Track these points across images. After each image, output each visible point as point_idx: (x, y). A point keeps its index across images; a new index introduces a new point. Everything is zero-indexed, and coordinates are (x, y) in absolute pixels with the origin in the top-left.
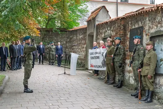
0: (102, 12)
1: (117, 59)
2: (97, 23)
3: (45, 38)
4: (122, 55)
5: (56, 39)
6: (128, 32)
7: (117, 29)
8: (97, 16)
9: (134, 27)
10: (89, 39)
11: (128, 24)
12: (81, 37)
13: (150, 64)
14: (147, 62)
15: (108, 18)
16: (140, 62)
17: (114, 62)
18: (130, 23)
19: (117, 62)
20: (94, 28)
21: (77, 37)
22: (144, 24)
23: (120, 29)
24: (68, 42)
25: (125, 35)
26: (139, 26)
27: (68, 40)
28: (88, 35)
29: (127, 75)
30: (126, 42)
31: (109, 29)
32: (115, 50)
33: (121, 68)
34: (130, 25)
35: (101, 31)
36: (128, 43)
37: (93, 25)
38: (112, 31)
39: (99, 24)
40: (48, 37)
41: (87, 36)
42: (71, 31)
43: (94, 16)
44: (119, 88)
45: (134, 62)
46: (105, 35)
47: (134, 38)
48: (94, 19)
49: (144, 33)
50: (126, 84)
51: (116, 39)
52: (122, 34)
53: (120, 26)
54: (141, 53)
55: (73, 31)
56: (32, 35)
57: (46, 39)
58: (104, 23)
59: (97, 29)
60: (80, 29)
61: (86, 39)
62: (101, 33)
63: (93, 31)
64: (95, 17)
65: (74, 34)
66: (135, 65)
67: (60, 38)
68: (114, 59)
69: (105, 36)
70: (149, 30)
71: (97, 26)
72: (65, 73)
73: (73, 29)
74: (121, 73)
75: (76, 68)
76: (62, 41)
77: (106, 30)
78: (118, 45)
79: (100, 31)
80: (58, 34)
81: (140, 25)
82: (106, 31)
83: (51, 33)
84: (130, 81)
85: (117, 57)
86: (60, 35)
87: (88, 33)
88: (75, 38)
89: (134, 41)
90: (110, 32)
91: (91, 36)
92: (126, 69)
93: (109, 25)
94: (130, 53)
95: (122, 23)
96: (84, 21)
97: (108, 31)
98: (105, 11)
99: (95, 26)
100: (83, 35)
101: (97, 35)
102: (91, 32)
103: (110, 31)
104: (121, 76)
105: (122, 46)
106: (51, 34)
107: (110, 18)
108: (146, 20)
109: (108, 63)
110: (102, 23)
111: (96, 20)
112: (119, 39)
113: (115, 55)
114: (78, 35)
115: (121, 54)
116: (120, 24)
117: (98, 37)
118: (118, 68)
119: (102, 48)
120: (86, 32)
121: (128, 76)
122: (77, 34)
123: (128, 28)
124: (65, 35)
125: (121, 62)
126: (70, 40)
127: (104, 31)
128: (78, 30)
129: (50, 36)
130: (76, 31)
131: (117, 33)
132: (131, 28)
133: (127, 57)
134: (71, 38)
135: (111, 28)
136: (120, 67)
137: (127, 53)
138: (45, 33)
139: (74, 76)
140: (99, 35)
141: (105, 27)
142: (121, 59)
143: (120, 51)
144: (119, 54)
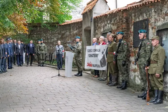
0: (100, 3)
1: (119, 57)
2: (94, 16)
3: (32, 35)
4: (125, 52)
5: (45, 36)
6: (132, 26)
7: (119, 22)
8: (95, 8)
9: (138, 20)
10: (85, 35)
11: (132, 17)
12: (75, 32)
13: (157, 61)
14: (155, 59)
15: (107, 10)
16: (147, 59)
17: (117, 60)
18: (133, 15)
19: (120, 60)
20: (91, 22)
21: (70, 32)
22: (149, 16)
23: (122, 22)
24: (60, 38)
25: (128, 29)
26: (144, 19)
27: (60, 36)
28: (84, 30)
29: (132, 74)
30: (130, 37)
31: (108, 22)
32: (117, 46)
33: (125, 67)
34: (134, 18)
35: (99, 25)
36: (132, 38)
37: (90, 19)
38: (113, 25)
39: (96, 17)
40: (35, 33)
41: (83, 31)
42: (63, 25)
43: (90, 7)
44: (123, 89)
45: (140, 60)
46: (105, 29)
47: (139, 32)
48: (91, 11)
49: (150, 26)
50: (131, 84)
51: (118, 34)
52: (125, 28)
53: (121, 19)
54: (148, 49)
55: (65, 25)
56: (19, 32)
57: (34, 36)
58: (103, 15)
59: (94, 23)
60: (74, 23)
61: (82, 35)
62: (100, 28)
63: (89, 25)
64: (92, 8)
65: (66, 29)
66: (142, 63)
67: (50, 35)
68: (116, 56)
69: (104, 31)
70: (155, 22)
71: (94, 19)
72: (59, 75)
73: (66, 23)
74: (125, 73)
75: (72, 69)
76: (53, 37)
77: (106, 23)
78: (120, 40)
79: (98, 25)
80: (47, 30)
81: (145, 17)
82: (106, 25)
83: (38, 28)
84: (136, 81)
85: (120, 54)
86: (50, 31)
87: (84, 27)
88: (68, 33)
89: (139, 35)
90: (111, 26)
91: (88, 31)
92: (130, 68)
93: (109, 18)
94: (135, 49)
95: (125, 15)
96: (77, 13)
97: (108, 25)
98: (103, 2)
99: (92, 20)
100: (78, 30)
101: (95, 31)
102: (87, 26)
103: (110, 25)
104: (125, 76)
105: (125, 41)
106: (39, 30)
107: (110, 9)
108: (151, 11)
109: (110, 61)
110: (101, 16)
111: (94, 12)
112: (121, 34)
113: (117, 52)
114: (72, 30)
115: (124, 51)
116: (122, 17)
117: (96, 32)
118: (122, 66)
120: (81, 27)
121: (133, 76)
122: (70, 29)
123: (132, 21)
124: (56, 31)
125: (124, 60)
126: (62, 37)
127: (103, 24)
128: (72, 24)
129: (38, 32)
130: (69, 25)
131: (119, 27)
132: (135, 20)
133: (131, 54)
134: (63, 34)
135: (111, 21)
136: (124, 65)
137: (131, 50)
138: (32, 29)
139: (70, 78)
140: (98, 29)
141: (104, 21)
142: (125, 56)
143: (123, 47)
144: (122, 50)
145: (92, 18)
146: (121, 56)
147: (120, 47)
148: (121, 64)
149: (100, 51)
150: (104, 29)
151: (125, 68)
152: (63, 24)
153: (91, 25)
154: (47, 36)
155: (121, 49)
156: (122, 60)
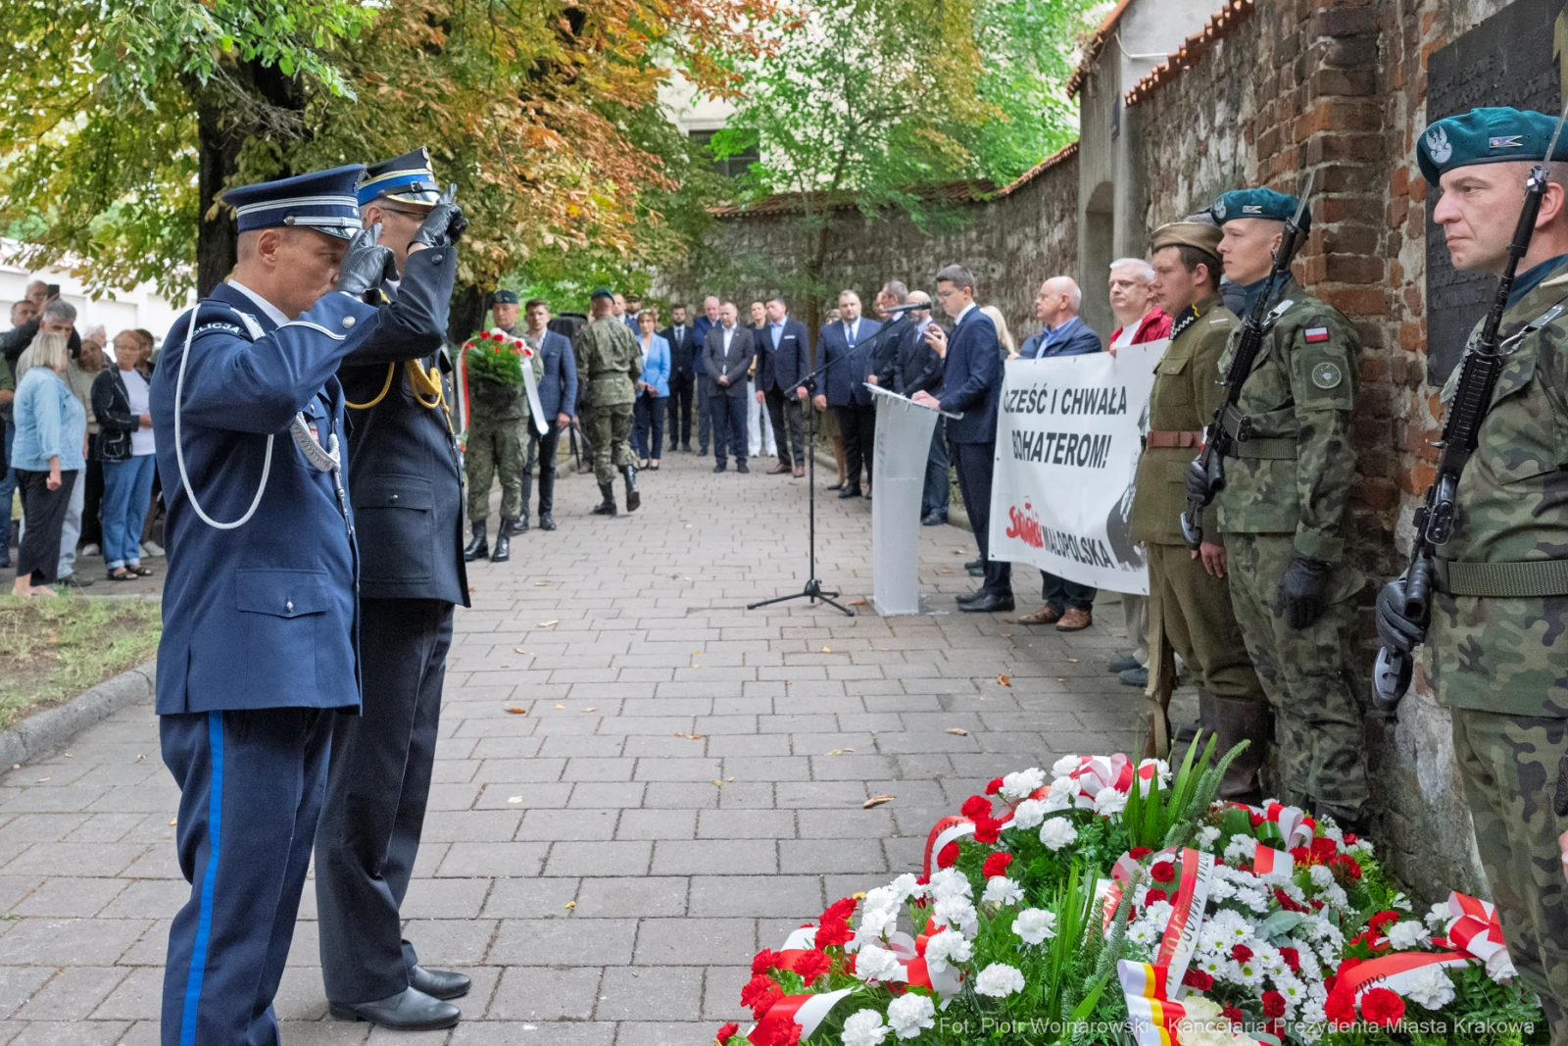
1: (1246, 499)
2: (1132, 84)
3: (832, 262)
4: (1321, 441)
5: (905, 268)
8: (1138, 17)
12: (1056, 235)
19: (1249, 537)
20: (1115, 136)
21: (1038, 241)
23: (1301, 74)
25: (1376, 148)
28: (1089, 213)
30: (1394, 249)
31: (1219, 118)
33: (1326, 634)
35: (1164, 160)
36: (1412, 260)
38: (1250, 139)
40: (851, 255)
41: (1083, 222)
46: (1196, 191)
47: (1439, 150)
51: (1236, 214)
62: (1169, 182)
64: (1119, 22)
65: (1025, 221)
68: (1209, 491)
69: (1192, 206)
71: (1130, 108)
74: (1334, 706)
77: (1203, 135)
79: (1157, 163)
82: (1202, 150)
85: (1254, 465)
87: (1085, 191)
90: (1234, 155)
93: (1220, 78)
97: (1213, 145)
99: (1117, 119)
101: (1142, 211)
102: (1099, 177)
103: (1228, 140)
105: (1314, 307)
112: (1272, 213)
114: (1044, 223)
115: (1308, 432)
118: (1279, 626)
119: (1141, 337)
120: (1075, 191)
122: (1038, 216)
123: (1411, 46)
124: (974, 234)
125: (1307, 552)
127: (1185, 147)
129: (865, 247)
131: (1276, 141)
134: (1012, 258)
135: (1235, 103)
136: (1305, 612)
140: (1158, 200)
141: (1189, 112)
142: (1316, 497)
143: (1284, 380)
144: (1275, 421)
146: (1269, 498)
147: (1252, 383)
148: (1270, 595)
149: (1123, 407)
150: (1190, 187)
151: (1327, 650)
152: (1014, 185)
153: (1114, 164)
154: (918, 269)
155: (1262, 403)
156: (1279, 547)
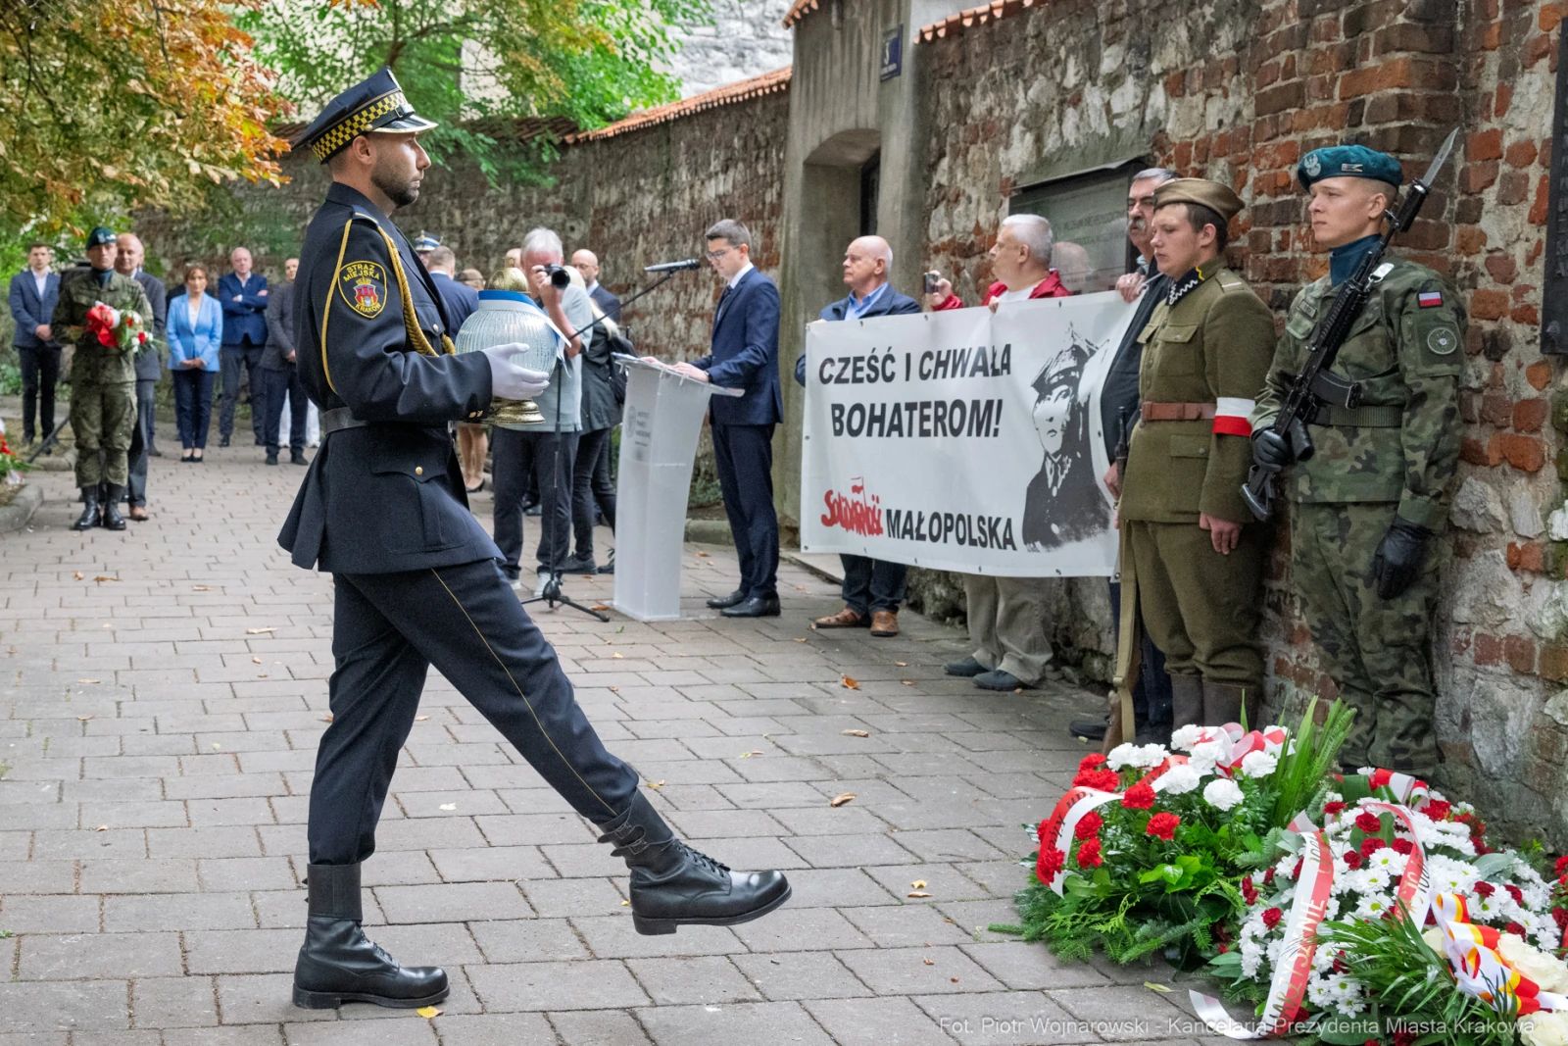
4: (1436, 408)
10: (810, 210)
12: (715, 188)
19: (1337, 507)
20: (889, 77)
21: (667, 195)
27: (581, 229)
28: (810, 165)
30: (1469, 215)
35: (978, 108)
37: (872, 51)
38: (1175, 91)
39: (955, 29)
41: (796, 173)
46: (1050, 145)
55: (625, 135)
59: (924, 87)
60: (709, 115)
61: (778, 211)
62: (992, 133)
63: (868, 115)
65: (635, 172)
69: (1042, 163)
71: (926, 46)
74: (1411, 676)
77: (1070, 80)
79: (961, 112)
82: (1069, 100)
85: (1352, 433)
87: (805, 137)
88: (649, 203)
90: (1141, 105)
91: (843, 177)
93: (1112, 22)
99: (897, 58)
100: (737, 173)
101: (924, 165)
102: (843, 123)
114: (683, 175)
117: (941, 177)
120: (779, 139)
122: (671, 166)
125: (1415, 520)
126: (596, 232)
128: (685, 119)
130: (661, 131)
134: (608, 213)
140: (960, 154)
141: (1044, 55)
142: (1429, 464)
145: (896, 48)
146: (1370, 466)
148: (1361, 565)
150: (1037, 142)
151: (1412, 620)
152: (610, 130)
153: (884, 110)
